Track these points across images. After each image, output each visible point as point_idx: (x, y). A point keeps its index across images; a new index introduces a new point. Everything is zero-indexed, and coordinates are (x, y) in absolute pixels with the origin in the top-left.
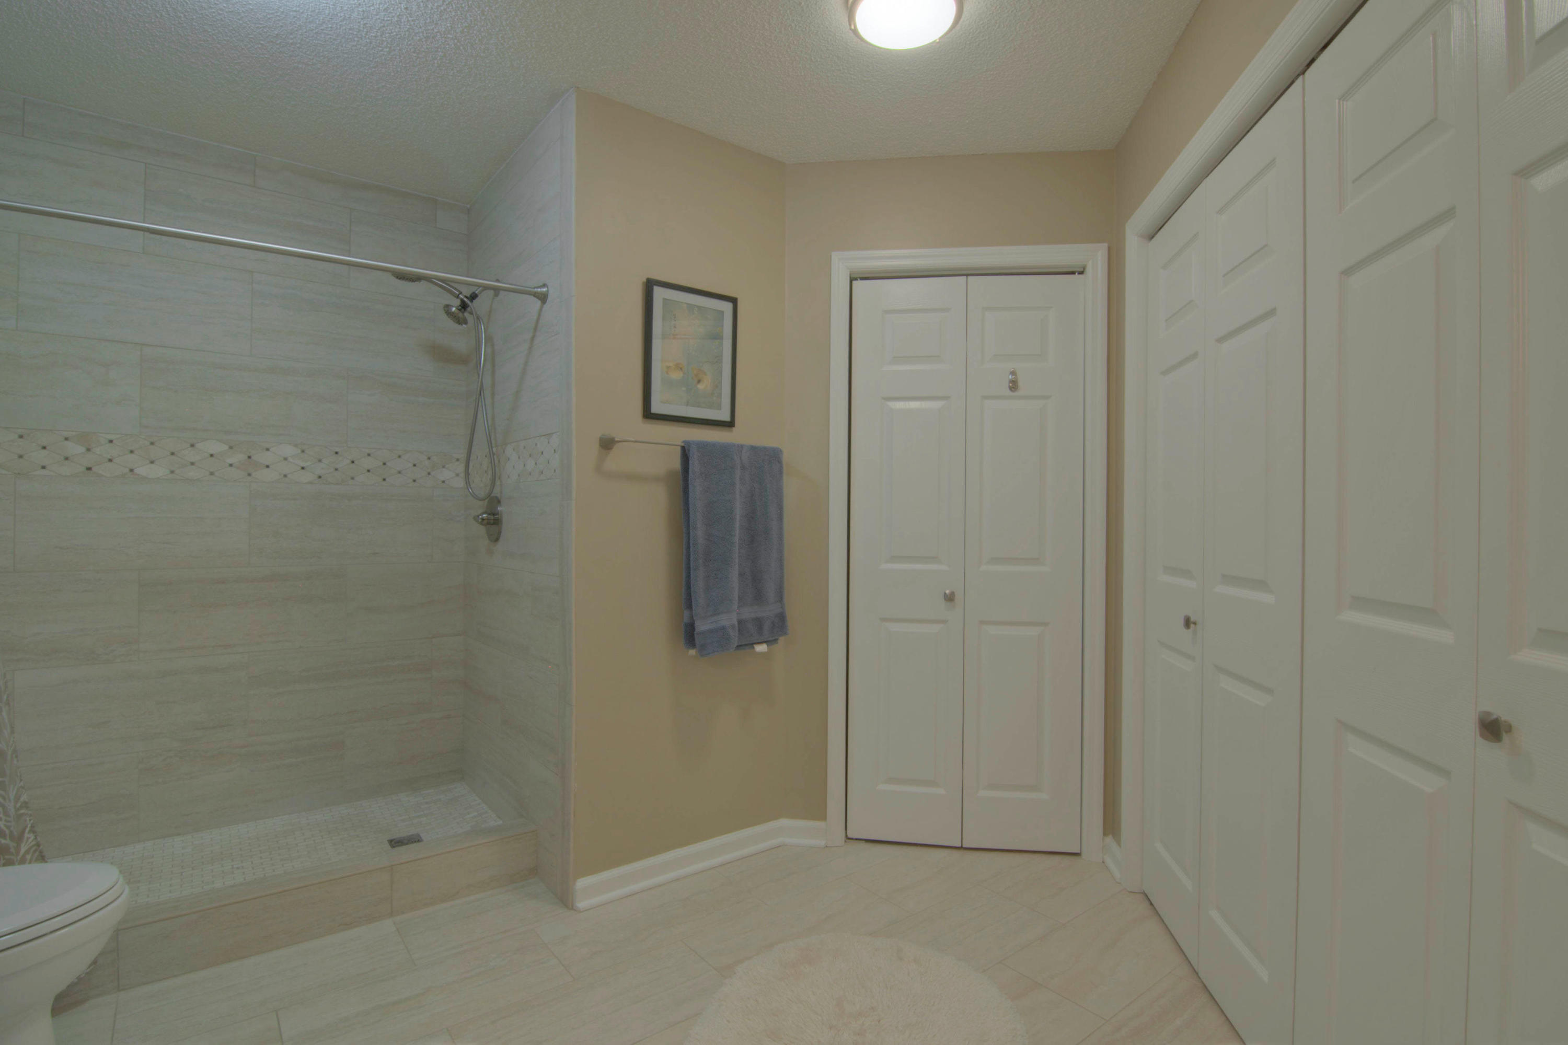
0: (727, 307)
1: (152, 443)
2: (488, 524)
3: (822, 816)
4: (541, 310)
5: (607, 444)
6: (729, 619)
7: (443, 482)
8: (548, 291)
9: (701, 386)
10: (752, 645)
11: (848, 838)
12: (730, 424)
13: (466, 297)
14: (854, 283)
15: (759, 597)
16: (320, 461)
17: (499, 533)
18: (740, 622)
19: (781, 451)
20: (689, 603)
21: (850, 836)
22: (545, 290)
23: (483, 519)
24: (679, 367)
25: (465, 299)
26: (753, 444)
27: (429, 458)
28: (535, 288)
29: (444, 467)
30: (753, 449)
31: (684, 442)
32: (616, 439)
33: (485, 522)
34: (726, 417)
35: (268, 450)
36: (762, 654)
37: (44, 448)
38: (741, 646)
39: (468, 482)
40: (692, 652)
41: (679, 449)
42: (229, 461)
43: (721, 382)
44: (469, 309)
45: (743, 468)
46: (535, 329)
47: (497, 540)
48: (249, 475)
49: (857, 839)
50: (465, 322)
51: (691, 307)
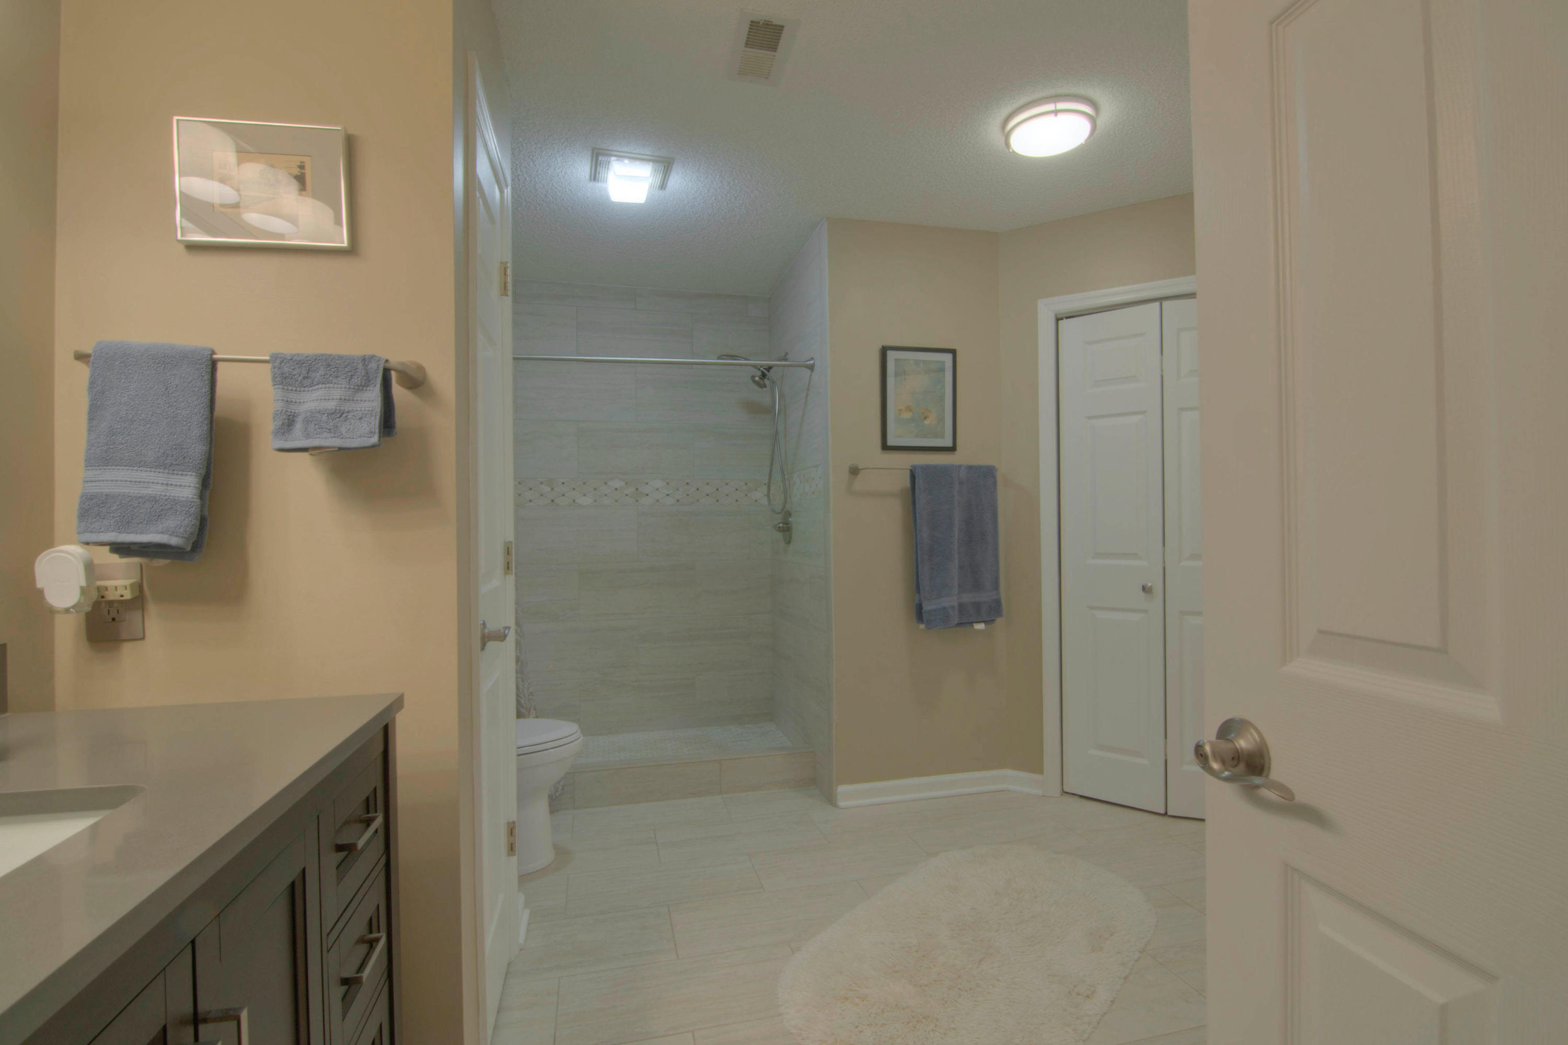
0: (948, 358)
1: (584, 483)
2: (783, 531)
3: (1040, 771)
4: (811, 376)
5: (854, 471)
6: (950, 601)
7: (756, 501)
8: (814, 363)
9: (926, 422)
10: (971, 623)
11: (1065, 793)
12: (953, 449)
13: (765, 369)
14: (1060, 322)
15: (977, 586)
16: (678, 490)
17: (791, 537)
18: (961, 606)
19: (994, 467)
20: (918, 589)
21: (1066, 790)
22: (812, 362)
23: (779, 528)
24: (909, 409)
25: (764, 371)
26: (970, 464)
27: (746, 484)
28: (806, 362)
29: (756, 490)
30: (970, 468)
31: (912, 466)
32: (860, 467)
33: (781, 529)
34: (949, 443)
35: (647, 484)
36: (979, 631)
37: (531, 489)
38: (961, 624)
39: (769, 500)
40: (922, 626)
41: (908, 473)
42: (626, 492)
43: (943, 418)
44: (767, 377)
45: (961, 483)
46: (808, 390)
47: (789, 543)
48: (637, 501)
49: (1072, 794)
50: (765, 386)
51: (917, 362)
